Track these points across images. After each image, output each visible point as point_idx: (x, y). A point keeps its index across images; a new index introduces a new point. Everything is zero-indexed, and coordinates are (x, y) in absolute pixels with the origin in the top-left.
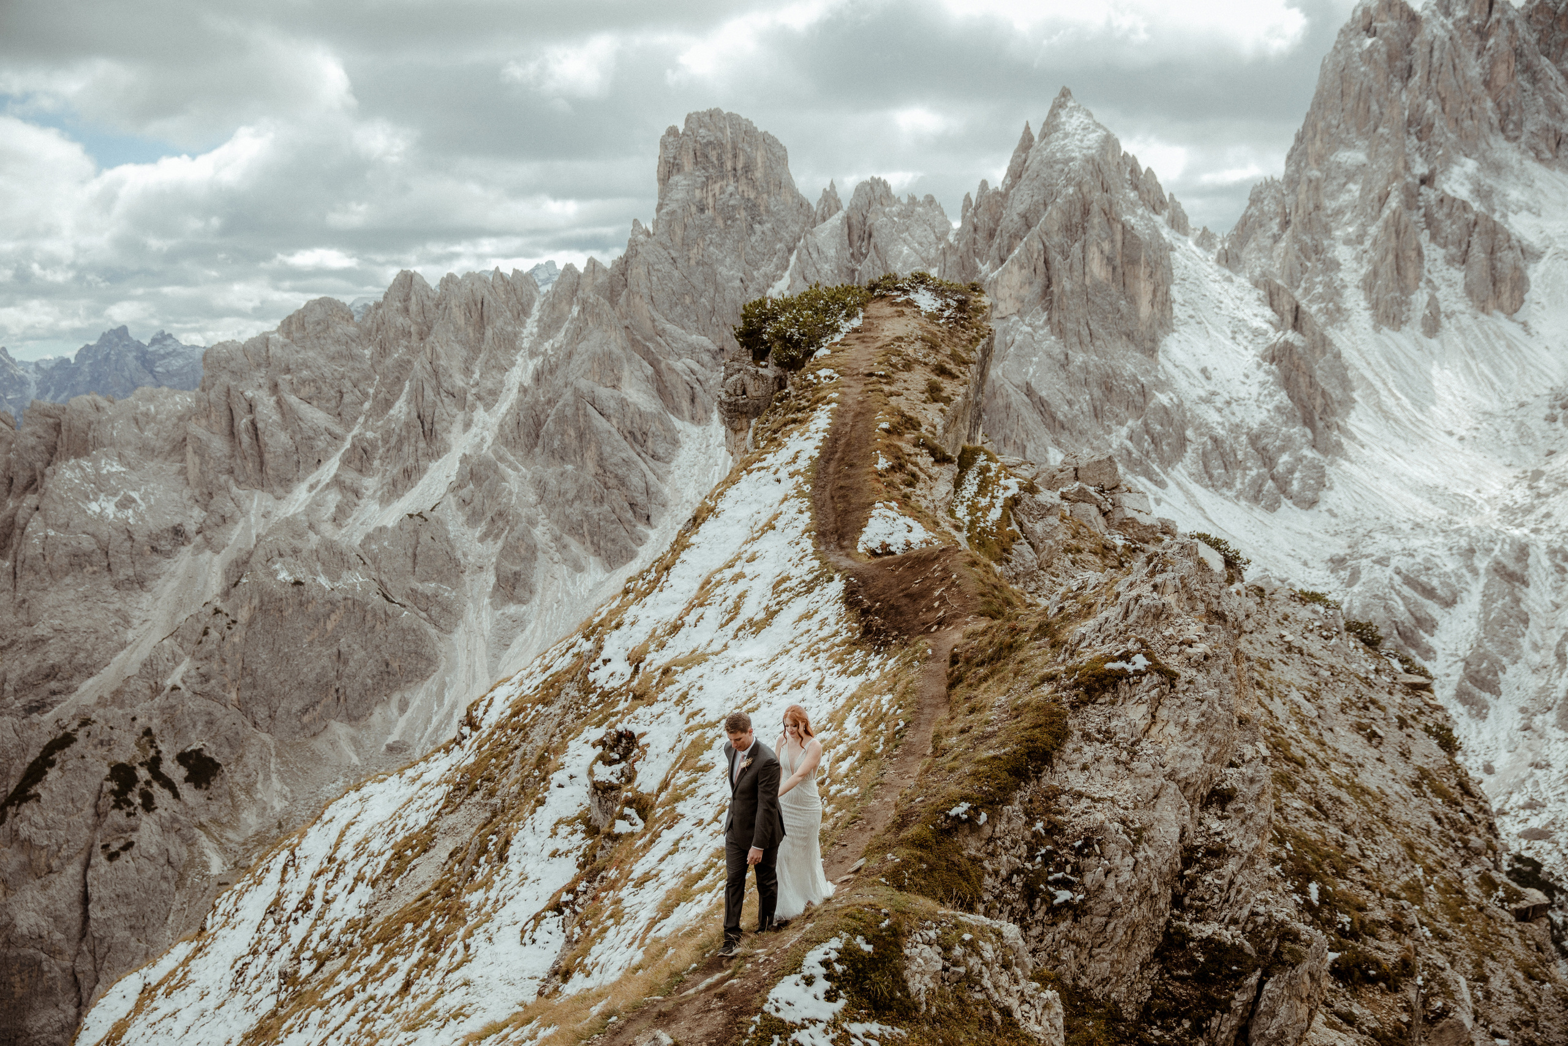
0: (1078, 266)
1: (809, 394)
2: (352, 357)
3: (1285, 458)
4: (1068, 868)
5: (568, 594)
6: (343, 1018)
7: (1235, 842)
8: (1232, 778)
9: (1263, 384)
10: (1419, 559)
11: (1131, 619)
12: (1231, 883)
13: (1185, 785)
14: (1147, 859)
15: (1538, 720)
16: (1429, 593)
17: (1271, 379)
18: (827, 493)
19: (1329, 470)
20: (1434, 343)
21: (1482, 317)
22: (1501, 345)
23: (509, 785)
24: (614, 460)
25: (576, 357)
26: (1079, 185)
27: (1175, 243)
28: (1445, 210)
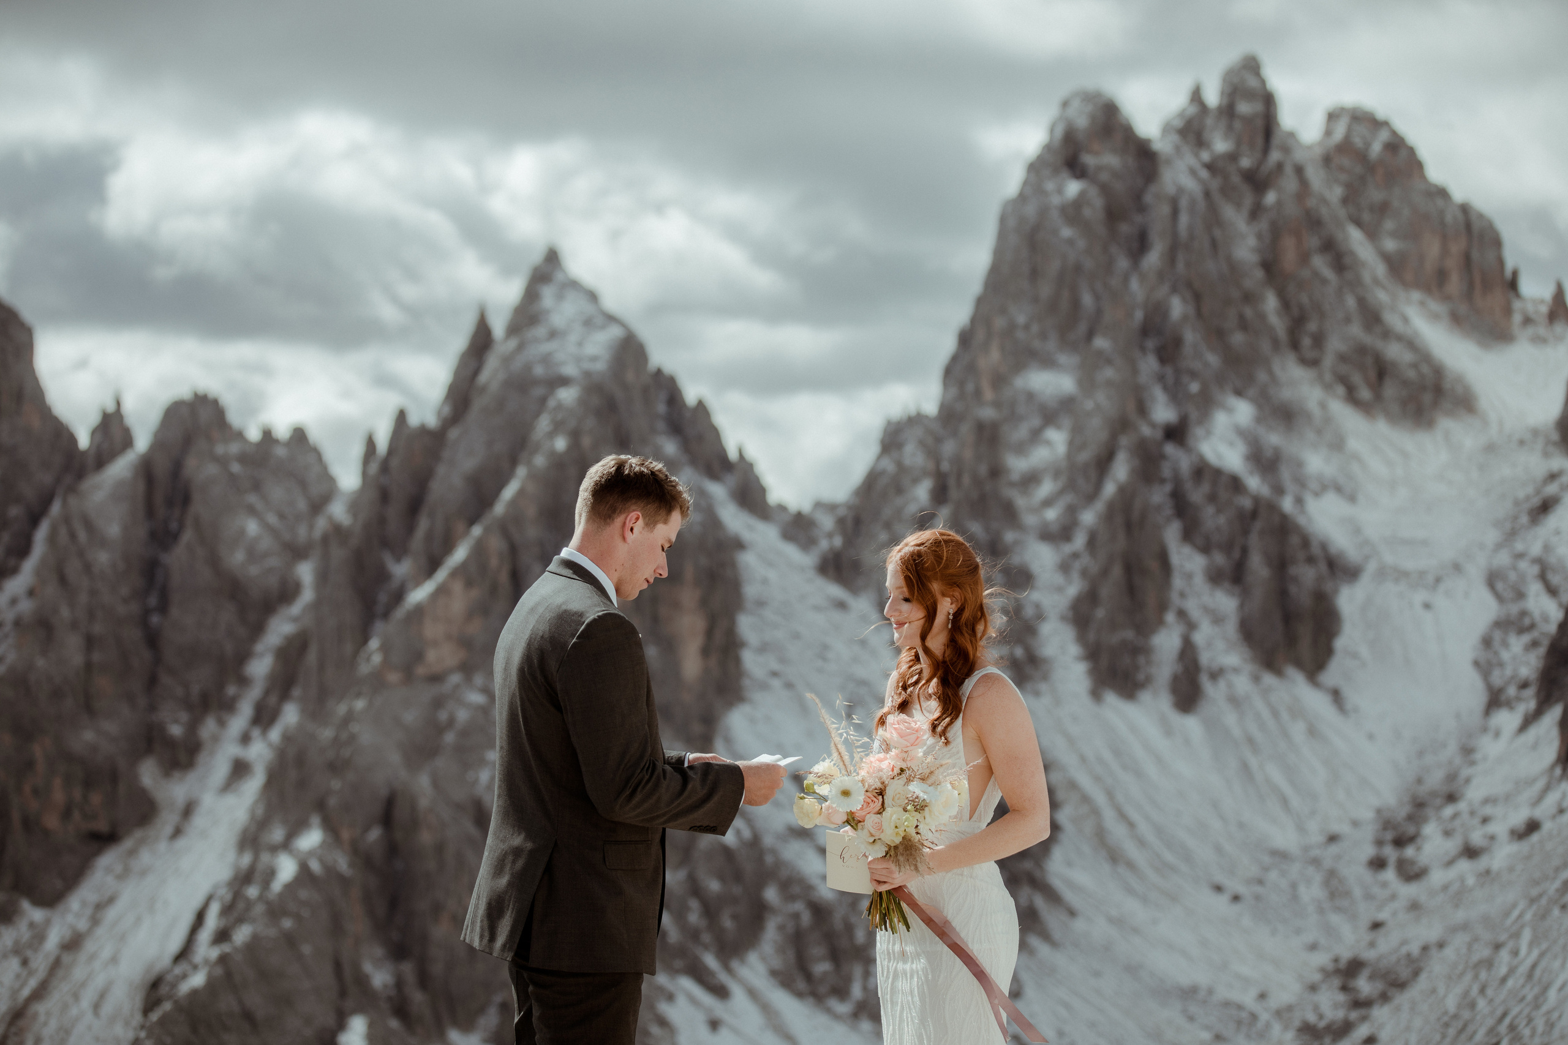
20: (1191, 724)
21: (1269, 679)
22: (1298, 730)
26: (575, 436)
27: (746, 535)
28: (1206, 488)
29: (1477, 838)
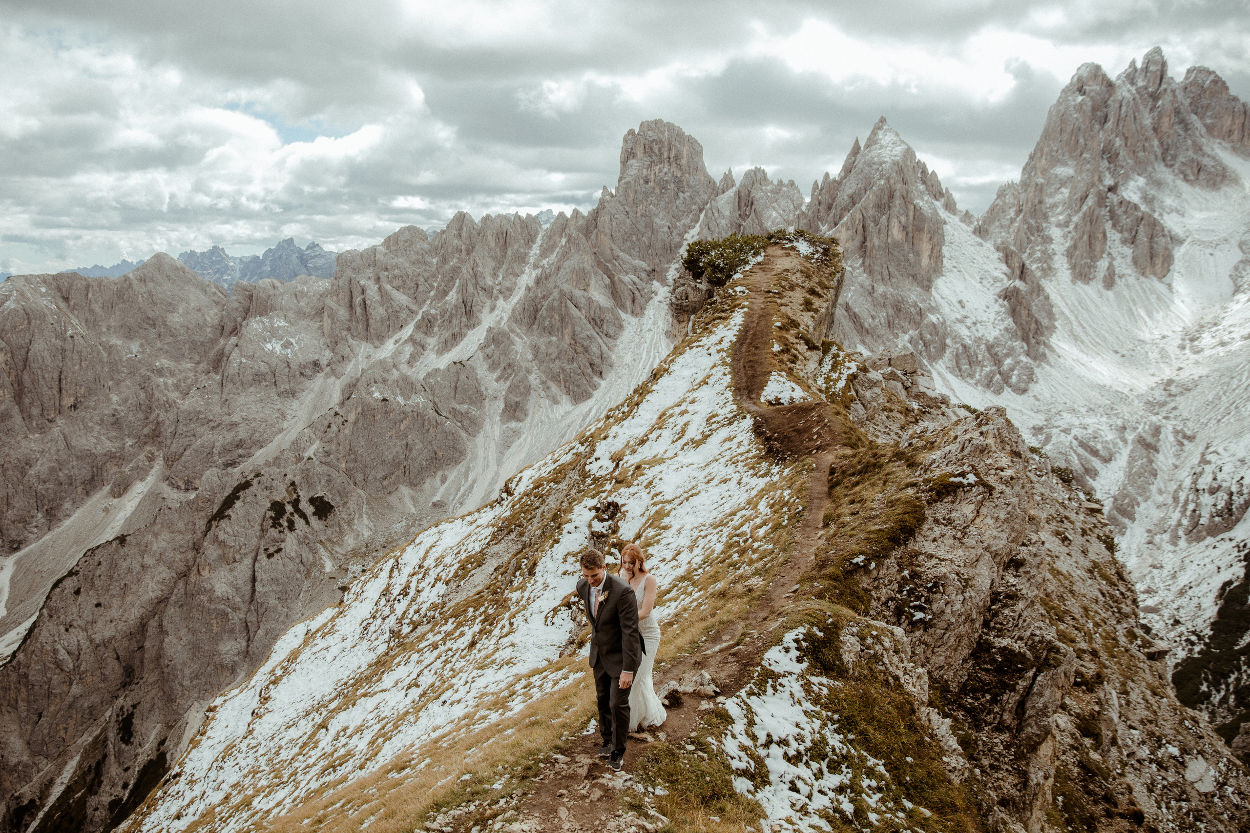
0: (884, 230)
1: (729, 302)
2: (425, 263)
3: (1008, 361)
4: (923, 599)
5: (548, 417)
6: (432, 659)
7: (1024, 592)
8: (1023, 553)
9: (998, 313)
10: (1090, 431)
11: (966, 452)
12: (1020, 615)
13: (995, 555)
14: (970, 597)
15: (1157, 538)
16: (1095, 453)
17: (1003, 310)
18: (741, 364)
19: (1037, 371)
20: (1110, 294)
21: (1142, 279)
22: (1153, 298)
23: (534, 529)
24: (582, 336)
25: (562, 270)
26: (888, 179)
27: (947, 220)
28: (1123, 209)
29: (1226, 338)
